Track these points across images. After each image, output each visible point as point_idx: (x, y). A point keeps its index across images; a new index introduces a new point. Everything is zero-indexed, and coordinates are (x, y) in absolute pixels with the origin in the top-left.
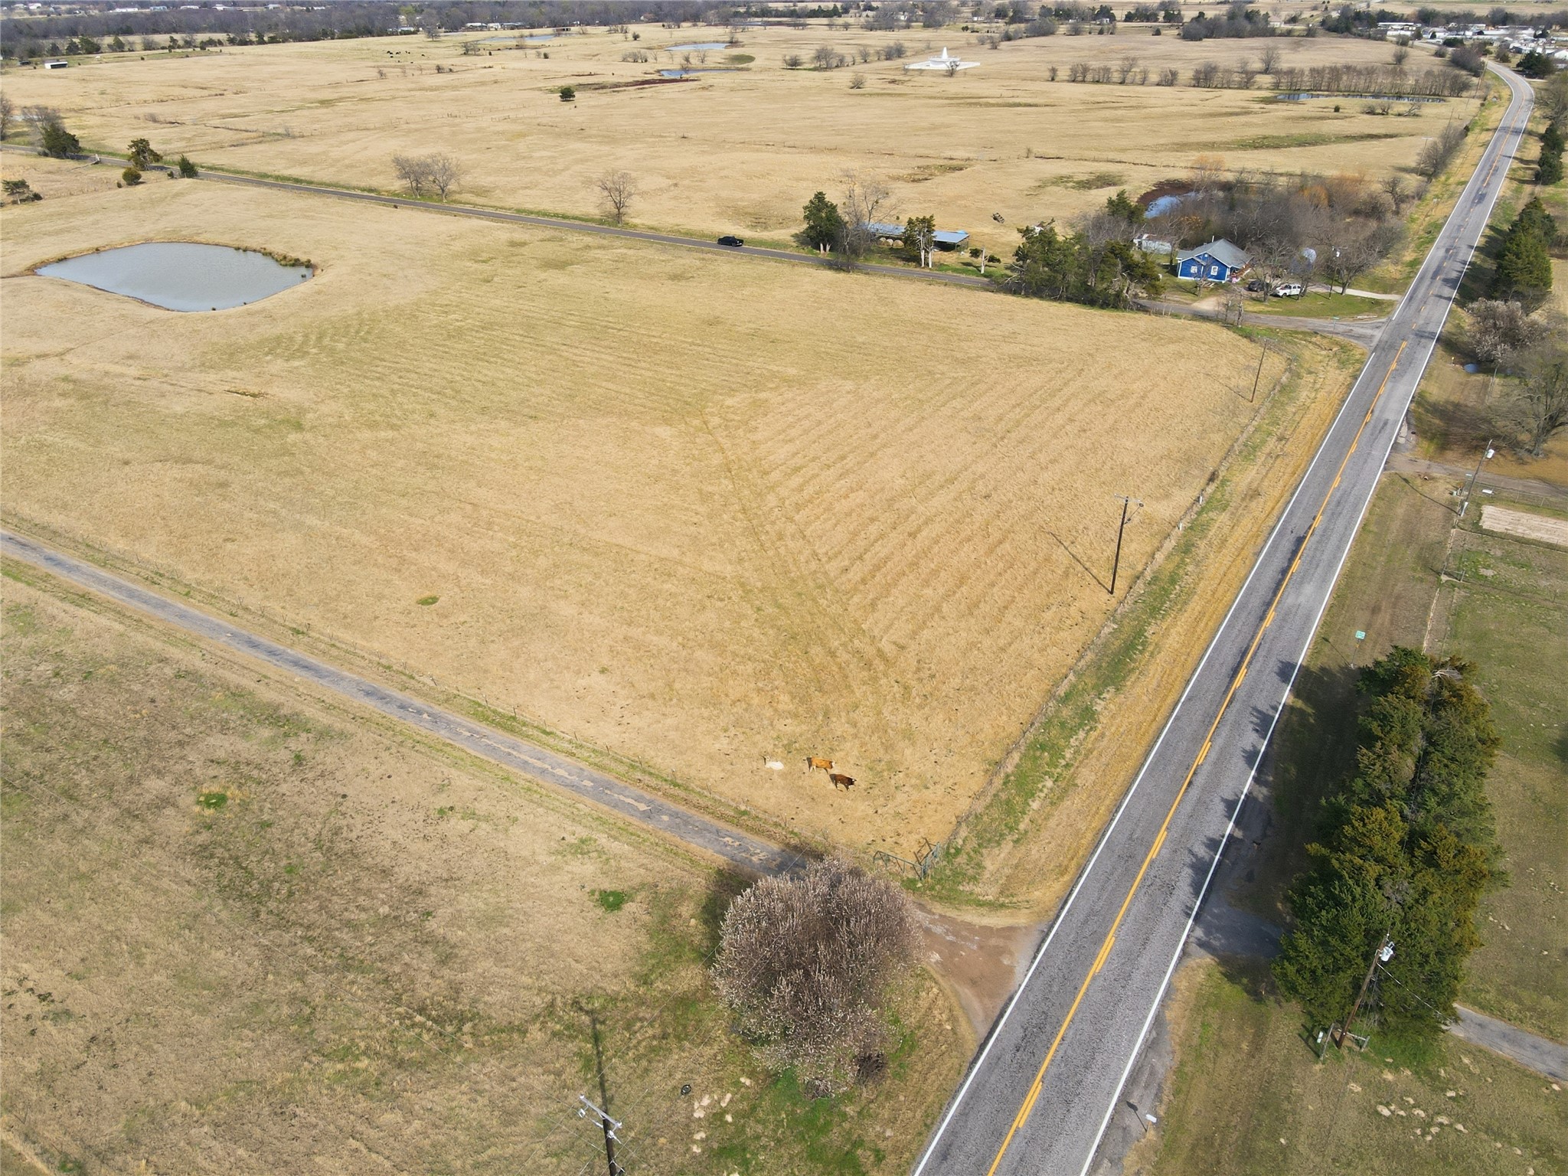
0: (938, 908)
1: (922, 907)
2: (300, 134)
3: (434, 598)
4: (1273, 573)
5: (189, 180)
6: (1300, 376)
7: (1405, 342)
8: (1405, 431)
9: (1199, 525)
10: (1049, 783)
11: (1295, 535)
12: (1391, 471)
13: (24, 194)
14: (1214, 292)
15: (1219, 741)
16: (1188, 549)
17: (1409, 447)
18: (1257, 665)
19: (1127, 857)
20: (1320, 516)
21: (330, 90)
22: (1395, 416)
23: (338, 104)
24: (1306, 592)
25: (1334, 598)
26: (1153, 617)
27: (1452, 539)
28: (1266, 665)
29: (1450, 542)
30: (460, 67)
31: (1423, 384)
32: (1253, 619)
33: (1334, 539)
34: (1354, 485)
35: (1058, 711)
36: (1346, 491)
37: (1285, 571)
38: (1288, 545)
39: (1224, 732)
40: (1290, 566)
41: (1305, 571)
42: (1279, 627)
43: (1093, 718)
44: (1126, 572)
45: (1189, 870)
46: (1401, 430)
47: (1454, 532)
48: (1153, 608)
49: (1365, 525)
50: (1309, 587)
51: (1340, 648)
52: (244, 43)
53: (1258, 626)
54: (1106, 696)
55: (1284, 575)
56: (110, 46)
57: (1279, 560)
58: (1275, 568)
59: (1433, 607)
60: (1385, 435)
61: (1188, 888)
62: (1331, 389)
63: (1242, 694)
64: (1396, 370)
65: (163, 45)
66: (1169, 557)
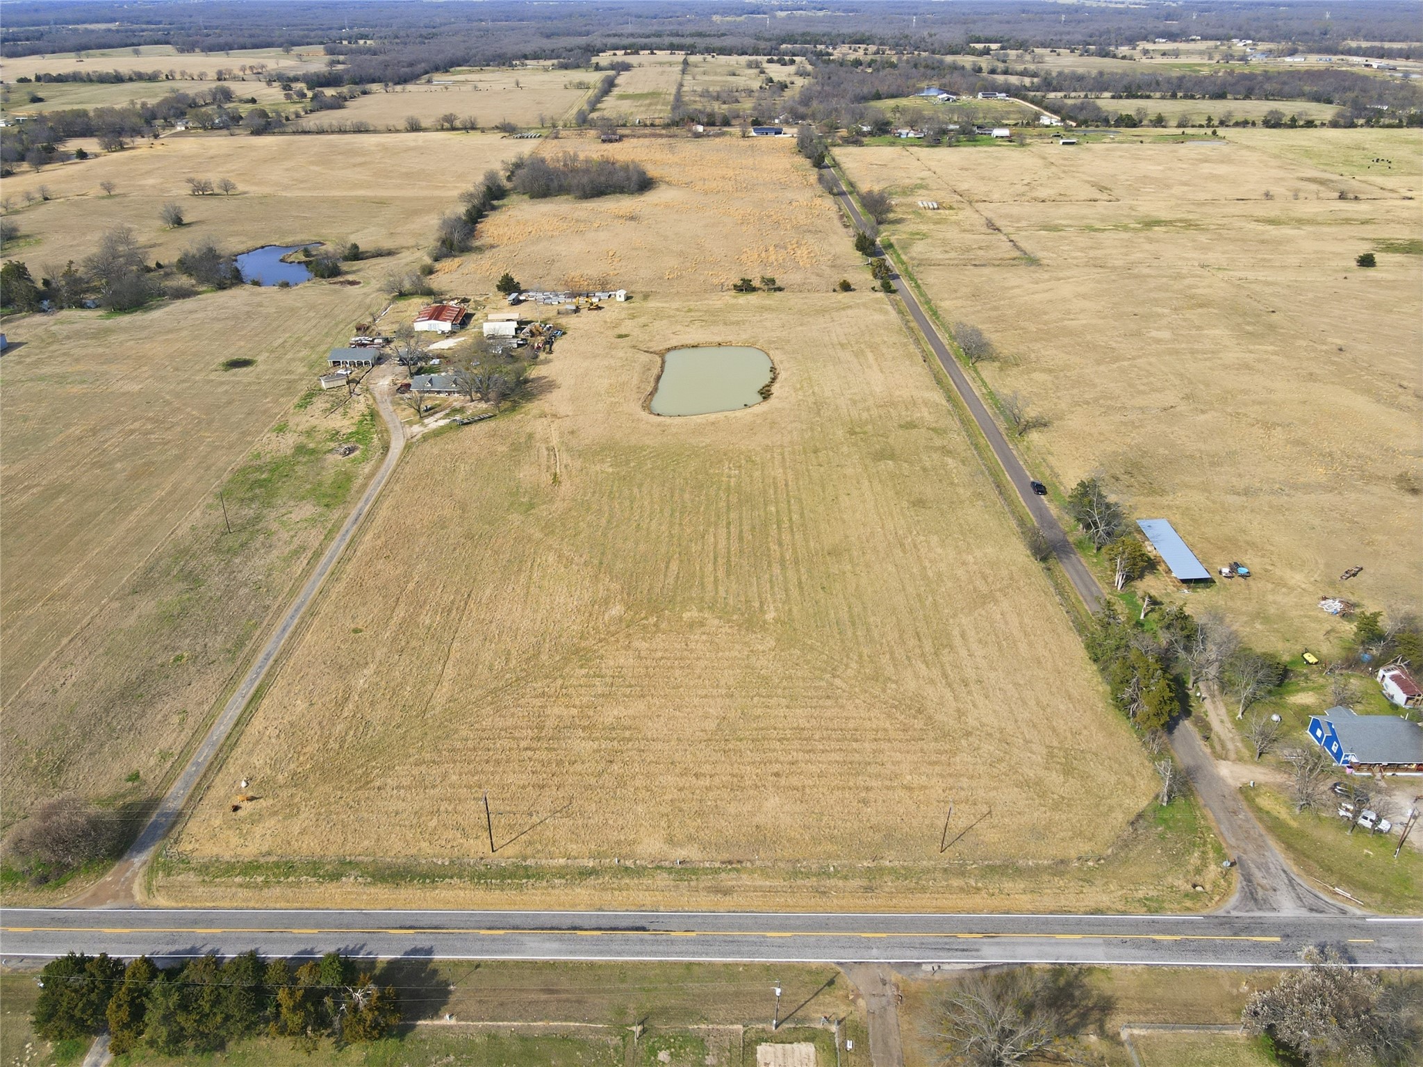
0: (143, 870)
1: (144, 863)
2: (1045, 262)
3: (361, 631)
4: (568, 923)
5: (881, 295)
6: (1061, 874)
7: (1278, 939)
8: (959, 967)
9: (639, 872)
10: (260, 879)
11: (646, 925)
12: (839, 969)
13: (772, 285)
14: (1284, 766)
15: (321, 936)
16: (591, 874)
17: (921, 975)
18: (423, 936)
19: (195, 922)
20: (694, 934)
21: (1192, 208)
22: (994, 954)
23: (1156, 228)
24: (548, 945)
25: (547, 962)
26: (472, 878)
27: (716, 1026)
28: (422, 940)
29: (711, 1026)
30: (1378, 193)
31: (1131, 968)
32: (488, 924)
33: (654, 948)
34: (782, 946)
35: (330, 863)
36: (762, 942)
37: (575, 928)
38: (624, 924)
39: (331, 936)
40: (586, 930)
41: (582, 939)
42: (483, 939)
43: (332, 880)
44: (529, 851)
45: (188, 947)
46: (956, 964)
47: (736, 1027)
48: (485, 875)
49: (699, 964)
50: (555, 945)
51: (474, 976)
52: (1277, 125)
53: (479, 928)
54: (360, 879)
55: (569, 929)
56: (1151, 121)
57: (594, 923)
58: (578, 922)
59: (572, 1024)
60: (931, 953)
61: (173, 950)
62: (1048, 902)
63: (381, 936)
64: (1154, 941)
65: (1197, 123)
66: (567, 866)
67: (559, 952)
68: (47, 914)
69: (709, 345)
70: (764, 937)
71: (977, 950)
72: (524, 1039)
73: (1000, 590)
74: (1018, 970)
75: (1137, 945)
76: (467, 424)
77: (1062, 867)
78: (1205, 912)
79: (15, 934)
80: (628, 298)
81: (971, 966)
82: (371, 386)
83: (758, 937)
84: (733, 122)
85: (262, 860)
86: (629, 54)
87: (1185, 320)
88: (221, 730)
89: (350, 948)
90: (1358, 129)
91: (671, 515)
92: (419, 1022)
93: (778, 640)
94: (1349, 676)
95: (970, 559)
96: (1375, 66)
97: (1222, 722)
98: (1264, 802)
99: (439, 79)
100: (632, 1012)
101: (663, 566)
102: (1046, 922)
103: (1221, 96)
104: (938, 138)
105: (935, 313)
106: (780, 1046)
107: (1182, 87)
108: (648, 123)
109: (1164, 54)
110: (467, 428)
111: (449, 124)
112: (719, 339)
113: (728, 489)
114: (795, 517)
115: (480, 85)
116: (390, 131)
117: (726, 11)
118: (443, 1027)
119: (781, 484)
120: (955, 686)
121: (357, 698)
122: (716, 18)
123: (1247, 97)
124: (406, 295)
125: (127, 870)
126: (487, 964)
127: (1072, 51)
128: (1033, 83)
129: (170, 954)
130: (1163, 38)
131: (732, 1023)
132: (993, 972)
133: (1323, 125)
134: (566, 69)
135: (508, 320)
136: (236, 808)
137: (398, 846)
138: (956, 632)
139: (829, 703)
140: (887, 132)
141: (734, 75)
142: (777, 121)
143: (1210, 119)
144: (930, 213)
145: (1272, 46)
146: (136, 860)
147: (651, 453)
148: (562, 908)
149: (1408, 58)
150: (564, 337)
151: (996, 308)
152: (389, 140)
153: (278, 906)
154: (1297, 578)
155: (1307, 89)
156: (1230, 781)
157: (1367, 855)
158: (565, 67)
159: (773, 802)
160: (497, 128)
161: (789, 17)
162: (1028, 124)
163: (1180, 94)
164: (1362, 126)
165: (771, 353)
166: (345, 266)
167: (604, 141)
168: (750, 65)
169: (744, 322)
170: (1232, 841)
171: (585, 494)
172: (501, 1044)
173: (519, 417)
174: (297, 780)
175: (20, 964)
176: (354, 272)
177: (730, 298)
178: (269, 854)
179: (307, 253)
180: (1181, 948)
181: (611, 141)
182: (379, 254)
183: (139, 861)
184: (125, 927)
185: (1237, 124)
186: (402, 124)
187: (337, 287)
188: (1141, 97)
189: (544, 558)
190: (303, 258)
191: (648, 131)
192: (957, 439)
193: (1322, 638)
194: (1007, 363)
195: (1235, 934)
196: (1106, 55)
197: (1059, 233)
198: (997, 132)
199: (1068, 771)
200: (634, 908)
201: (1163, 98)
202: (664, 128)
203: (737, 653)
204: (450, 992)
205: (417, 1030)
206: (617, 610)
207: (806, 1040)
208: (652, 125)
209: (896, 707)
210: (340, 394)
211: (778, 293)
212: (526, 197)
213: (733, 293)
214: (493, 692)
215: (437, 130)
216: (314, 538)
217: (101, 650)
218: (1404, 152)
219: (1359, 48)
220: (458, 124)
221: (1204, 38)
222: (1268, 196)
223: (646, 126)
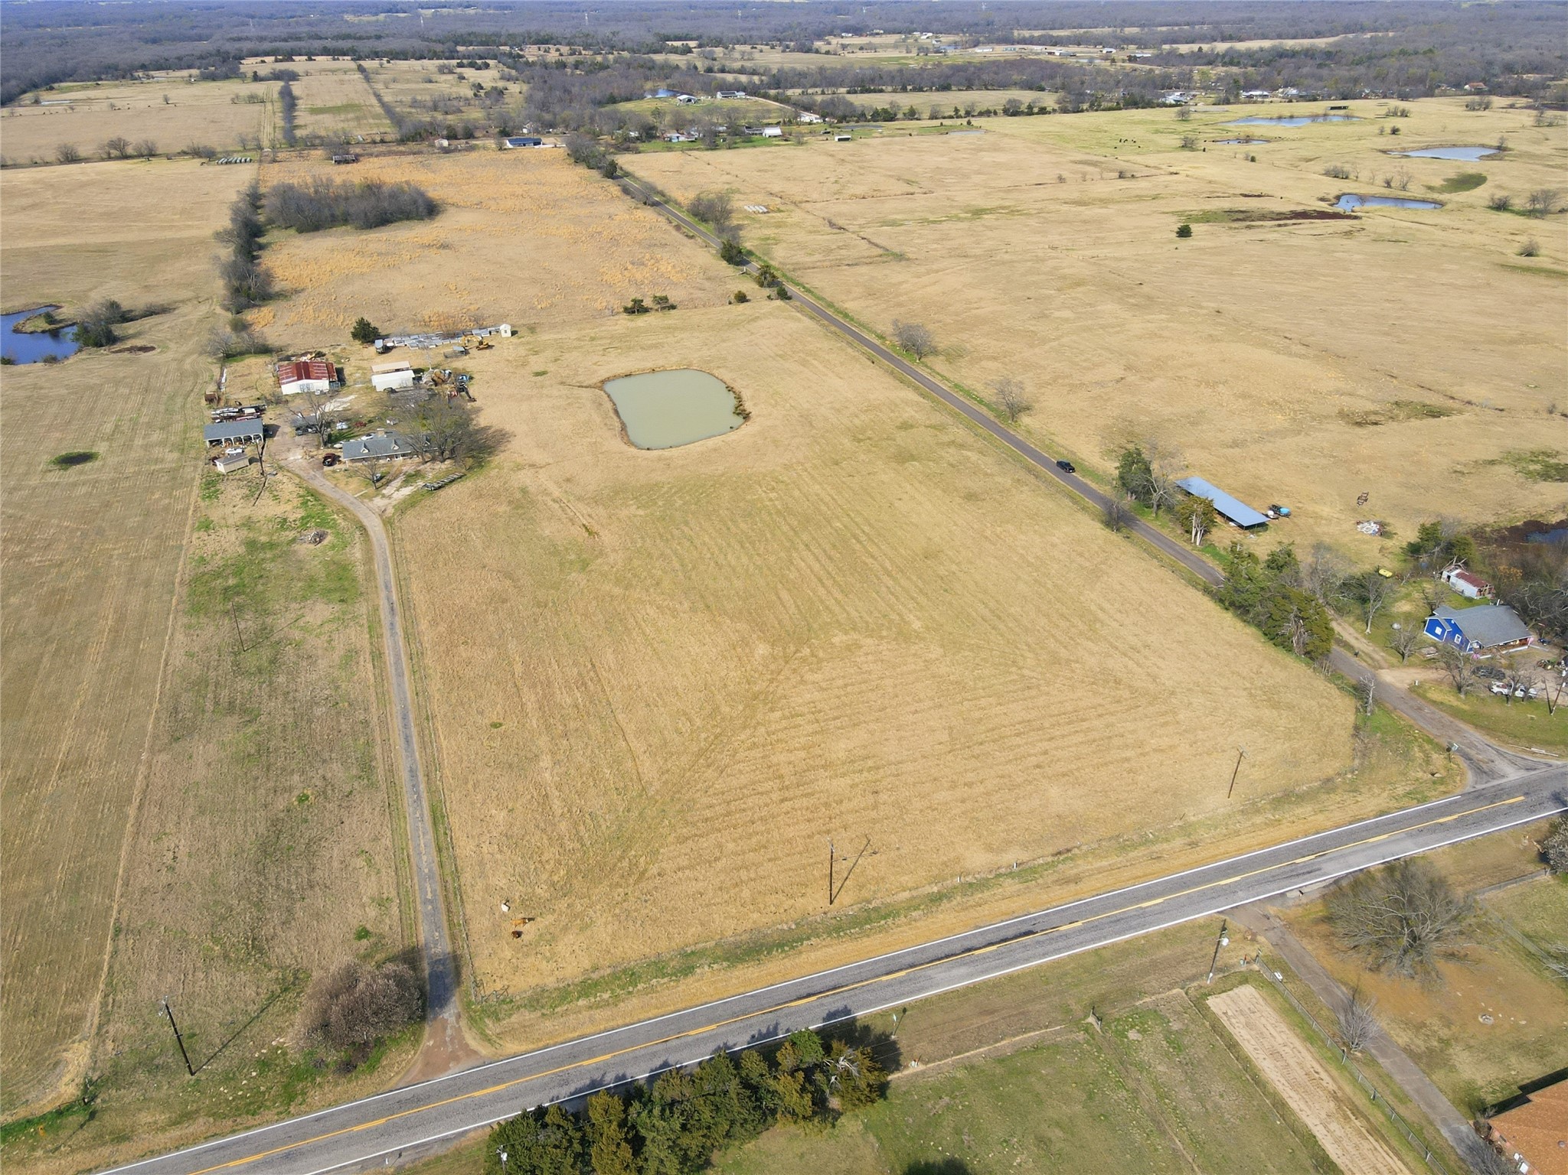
0: (463, 1023)
1: (459, 1016)
2: (911, 256)
3: (501, 725)
4: (958, 947)
5: (779, 303)
6: (1333, 790)
7: (1522, 798)
8: (1315, 887)
9: (983, 885)
10: (606, 996)
11: (1031, 928)
12: (1223, 917)
13: (665, 304)
14: (1429, 663)
15: (723, 1029)
16: (940, 899)
17: (1291, 903)
18: (829, 999)
19: (573, 1056)
20: (1079, 924)
21: (1002, 195)
22: (1336, 870)
23: (986, 216)
24: (955, 972)
25: (967, 987)
26: (829, 934)
27: (1160, 996)
28: (834, 1003)
29: (1153, 998)
30: (1147, 171)
31: (1440, 850)
32: (884, 970)
33: (1055, 946)
34: (1161, 913)
35: (671, 959)
36: (1143, 913)
37: (969, 950)
38: (1011, 933)
39: (733, 1026)
40: (980, 948)
41: (984, 958)
42: (889, 984)
43: (687, 975)
44: (865, 894)
45: (588, 1082)
46: (1314, 885)
47: (1175, 991)
48: (839, 928)
49: (1104, 948)
50: (963, 970)
51: (906, 1021)
52: (1015, 114)
53: (878, 976)
54: (715, 966)
55: (963, 952)
56: (904, 114)
57: (982, 940)
58: (968, 944)
59: (1032, 1034)
60: (1286, 882)
61: (572, 1089)
62: (1338, 816)
63: (786, 1011)
64: (1441, 824)
65: (946, 114)
66: (913, 898)
67: (971, 975)
68: (387, 1099)
69: (643, 372)
70: (1141, 908)
71: (1319, 869)
72: (1001, 1060)
73: (1102, 563)
74: (1361, 875)
75: (1433, 830)
76: (440, 487)
77: (1330, 785)
78: (1459, 791)
79: (368, 1132)
80: (514, 333)
81: (1324, 884)
82: (282, 463)
83: (1136, 910)
84: (477, 134)
85: (595, 976)
86: (281, 61)
87: (1074, 299)
88: (426, 858)
89: (764, 1031)
90: (1085, 113)
91: (742, 547)
92: (890, 1078)
93: (942, 646)
94: (1422, 582)
95: (1055, 540)
96: (1057, 54)
97: (1357, 639)
98: (1434, 695)
99: (49, 98)
100: (1076, 1007)
101: (774, 598)
102: (1352, 832)
103: (946, 88)
104: (712, 141)
105: (846, 316)
106: (1224, 995)
107: (907, 81)
108: (378, 139)
109: (861, 49)
110: (442, 492)
111: (118, 151)
112: (649, 365)
113: (778, 512)
114: (866, 529)
115: (118, 103)
116: (35, 164)
117: (358, 10)
118: (916, 1075)
119: (828, 499)
120: (1130, 654)
121: (557, 794)
122: (349, 17)
123: (969, 88)
124: (234, 356)
125: (445, 1029)
126: (914, 1006)
127: (773, 47)
128: (762, 81)
129: (572, 1094)
130: (848, 32)
131: (1169, 989)
132: (1344, 883)
133: (1054, 111)
134: (214, 80)
135: (397, 370)
136: (518, 934)
137: (730, 925)
138: (1093, 608)
139: (1034, 692)
140: (655, 137)
141: (431, 81)
142: (525, 131)
143: (957, 110)
144: (764, 217)
145: (957, 38)
146: (446, 1016)
147: (671, 488)
148: (940, 936)
149: (1079, 44)
150: (473, 381)
151: (900, 305)
152: (44, 175)
153: (650, 1015)
154: (1325, 510)
155: (1015, 77)
156: (1398, 685)
157: (1532, 719)
158: (213, 78)
159: (1054, 792)
160: (185, 153)
161: (434, 15)
162: (790, 121)
163: (909, 88)
164: (1087, 110)
165: (716, 372)
166: (117, 330)
167: (338, 162)
168: (442, 70)
169: (662, 345)
170: (1435, 731)
171: (633, 542)
172: (983, 1071)
173: (494, 473)
174: (562, 890)
175: (401, 1160)
176: (133, 336)
177: (625, 322)
178: (595, 969)
179: (50, 319)
180: (1463, 824)
181: (347, 162)
182: (150, 312)
183: (449, 1014)
184: (495, 1084)
185: (981, 114)
186: (51, 156)
187: (126, 355)
188: (874, 91)
189: (643, 611)
190: (47, 327)
191: (382, 148)
192: (959, 433)
193: (1379, 555)
194: (953, 355)
195: (1492, 803)
196: (809, 51)
197: (902, 227)
198: (769, 131)
199: (1275, 705)
200: (1007, 917)
201: (894, 91)
202: (399, 145)
203: (913, 666)
204: (895, 1042)
205: (892, 1085)
206: (762, 650)
207: (1241, 983)
208: (382, 141)
209: (1093, 683)
210: (249, 475)
211: (673, 312)
212: (292, 231)
213: (625, 316)
214: (701, 753)
215: (103, 160)
216: (357, 636)
217: (191, 811)
218: (1138, 132)
219: (1032, 37)
220: (130, 151)
221: (887, 32)
222: (1061, 179)
223: (374, 142)
